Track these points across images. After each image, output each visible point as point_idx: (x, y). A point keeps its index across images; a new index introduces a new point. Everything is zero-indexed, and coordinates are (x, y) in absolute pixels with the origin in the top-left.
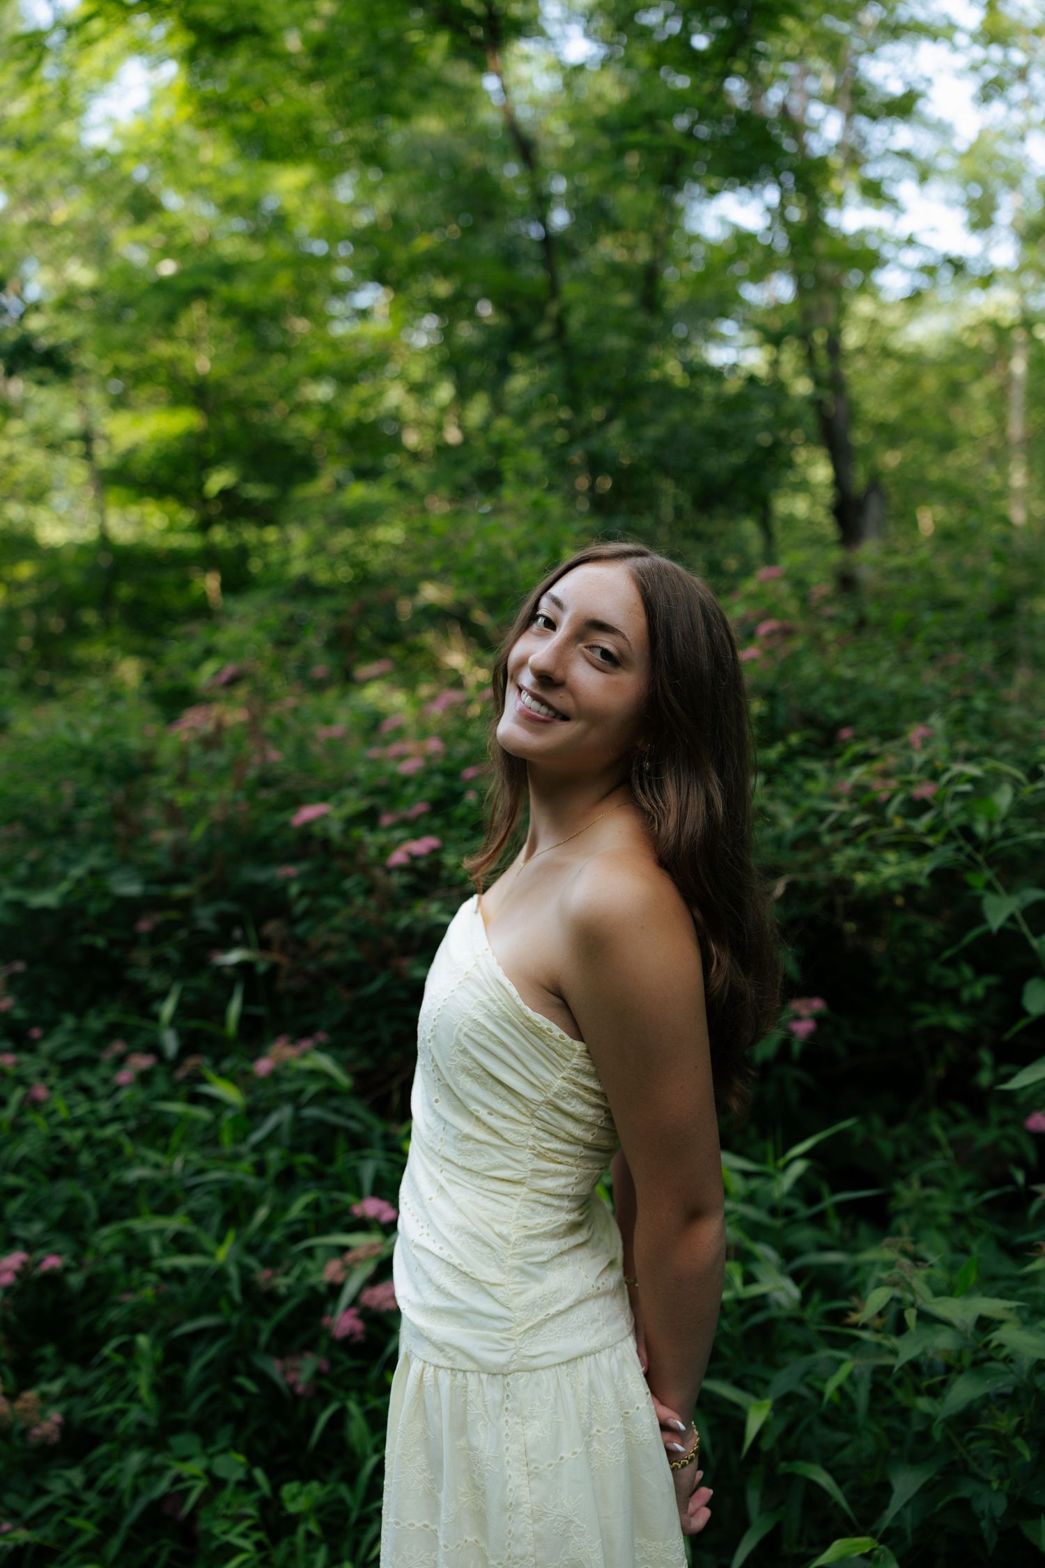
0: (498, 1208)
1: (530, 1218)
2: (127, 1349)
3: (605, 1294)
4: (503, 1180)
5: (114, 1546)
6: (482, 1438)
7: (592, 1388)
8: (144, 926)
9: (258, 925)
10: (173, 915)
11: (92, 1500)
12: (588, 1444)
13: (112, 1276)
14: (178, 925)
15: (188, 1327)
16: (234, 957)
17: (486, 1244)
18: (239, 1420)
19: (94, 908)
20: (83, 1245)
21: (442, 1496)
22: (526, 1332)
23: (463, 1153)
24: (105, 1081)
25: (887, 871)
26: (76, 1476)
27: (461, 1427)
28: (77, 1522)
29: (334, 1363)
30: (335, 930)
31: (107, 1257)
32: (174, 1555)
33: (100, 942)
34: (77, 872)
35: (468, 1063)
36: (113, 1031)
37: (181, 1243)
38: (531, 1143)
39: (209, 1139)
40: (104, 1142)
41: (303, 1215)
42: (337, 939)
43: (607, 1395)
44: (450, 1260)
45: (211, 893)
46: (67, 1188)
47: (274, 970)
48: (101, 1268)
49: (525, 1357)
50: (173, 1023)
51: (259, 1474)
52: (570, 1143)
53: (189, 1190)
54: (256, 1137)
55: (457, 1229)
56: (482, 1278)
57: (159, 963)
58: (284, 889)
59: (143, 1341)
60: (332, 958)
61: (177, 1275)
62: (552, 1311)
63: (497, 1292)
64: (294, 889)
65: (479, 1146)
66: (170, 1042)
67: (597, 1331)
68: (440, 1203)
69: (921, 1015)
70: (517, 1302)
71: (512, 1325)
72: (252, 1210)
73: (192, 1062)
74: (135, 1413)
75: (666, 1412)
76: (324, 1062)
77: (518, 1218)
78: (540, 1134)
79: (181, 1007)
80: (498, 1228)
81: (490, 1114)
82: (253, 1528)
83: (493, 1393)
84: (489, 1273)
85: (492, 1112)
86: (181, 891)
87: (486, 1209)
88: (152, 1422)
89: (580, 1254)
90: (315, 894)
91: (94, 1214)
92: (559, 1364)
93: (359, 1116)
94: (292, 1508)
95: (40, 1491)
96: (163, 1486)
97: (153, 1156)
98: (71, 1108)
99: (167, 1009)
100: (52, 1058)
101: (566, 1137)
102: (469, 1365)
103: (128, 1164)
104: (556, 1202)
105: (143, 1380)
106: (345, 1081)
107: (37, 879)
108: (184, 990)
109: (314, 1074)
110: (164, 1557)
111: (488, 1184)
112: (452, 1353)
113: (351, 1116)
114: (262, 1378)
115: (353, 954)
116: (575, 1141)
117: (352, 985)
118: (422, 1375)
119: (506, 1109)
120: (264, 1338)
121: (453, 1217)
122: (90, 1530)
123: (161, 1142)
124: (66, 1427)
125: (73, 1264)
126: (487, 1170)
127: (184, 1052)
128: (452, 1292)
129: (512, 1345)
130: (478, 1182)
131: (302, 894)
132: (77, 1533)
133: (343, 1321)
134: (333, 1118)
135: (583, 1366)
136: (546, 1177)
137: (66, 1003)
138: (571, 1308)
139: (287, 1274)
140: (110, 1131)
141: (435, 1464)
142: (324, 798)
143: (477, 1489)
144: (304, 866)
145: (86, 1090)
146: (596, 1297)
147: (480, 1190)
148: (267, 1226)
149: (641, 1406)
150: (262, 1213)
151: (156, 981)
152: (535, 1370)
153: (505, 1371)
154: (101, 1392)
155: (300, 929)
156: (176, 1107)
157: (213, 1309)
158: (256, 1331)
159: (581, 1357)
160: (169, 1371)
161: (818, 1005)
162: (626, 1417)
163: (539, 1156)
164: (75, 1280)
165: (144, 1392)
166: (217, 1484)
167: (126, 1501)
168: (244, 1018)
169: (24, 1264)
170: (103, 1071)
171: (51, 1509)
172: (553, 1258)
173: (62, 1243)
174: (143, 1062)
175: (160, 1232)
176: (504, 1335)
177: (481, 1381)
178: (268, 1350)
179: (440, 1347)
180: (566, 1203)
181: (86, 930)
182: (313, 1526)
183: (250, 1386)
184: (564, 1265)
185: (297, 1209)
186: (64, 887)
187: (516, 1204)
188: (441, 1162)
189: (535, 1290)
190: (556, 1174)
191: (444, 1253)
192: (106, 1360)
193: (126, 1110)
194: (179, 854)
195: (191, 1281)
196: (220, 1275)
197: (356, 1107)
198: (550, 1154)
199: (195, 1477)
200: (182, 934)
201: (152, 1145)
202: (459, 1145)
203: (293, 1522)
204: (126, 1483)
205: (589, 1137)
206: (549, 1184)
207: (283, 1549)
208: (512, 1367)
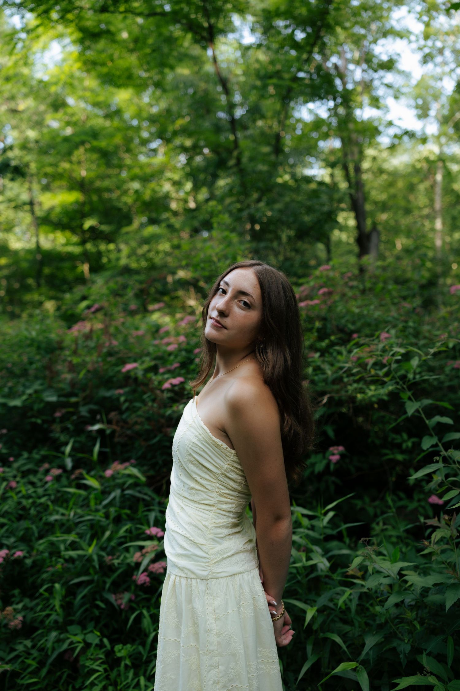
0: (204, 515)
1: (216, 520)
2: (50, 590)
3: (247, 551)
4: (206, 504)
5: (44, 672)
6: (198, 605)
7: (241, 586)
8: (58, 414)
9: (107, 415)
10: (71, 410)
11: (35, 653)
12: (239, 608)
13: (44, 560)
14: (73, 414)
15: (76, 581)
16: (97, 427)
17: (199, 529)
18: (97, 620)
19: (36, 407)
20: (32, 548)
21: (182, 627)
22: (215, 563)
23: (191, 494)
24: (41, 480)
25: (370, 393)
26: (28, 643)
27: (190, 601)
28: (29, 661)
29: (137, 596)
30: (140, 416)
31: (42, 552)
32: (68, 676)
33: (39, 421)
34: (29, 391)
35: (192, 459)
36: (44, 459)
37: (73, 546)
38: (217, 490)
39: (85, 504)
40: (41, 504)
41: (124, 534)
42: (139, 420)
43: (247, 589)
44: (186, 535)
45: (88, 400)
46: (25, 524)
47: (113, 432)
48: (39, 557)
49: (214, 573)
50: (70, 455)
51: (105, 641)
52: (232, 491)
53: (77, 524)
54: (105, 502)
55: (188, 524)
56: (198, 542)
57: (64, 430)
58: (118, 399)
59: (57, 586)
60: (138, 428)
61: (71, 560)
62: (225, 556)
63: (204, 548)
64: (122, 399)
65: (197, 492)
66: (69, 463)
67: (243, 565)
68: (182, 514)
69: (386, 454)
70: (211, 552)
71: (209, 560)
72: (103, 533)
73: (77, 472)
74: (53, 617)
75: (270, 598)
76: (135, 471)
77: (212, 520)
78: (221, 486)
79: (73, 449)
80: (204, 523)
81: (201, 479)
82: (102, 663)
83: (202, 586)
84: (201, 541)
85: (202, 478)
86: (73, 400)
87: (199, 516)
88: (61, 620)
89: (237, 536)
90: (131, 402)
91: (36, 535)
92: (228, 576)
93: (148, 493)
94: (119, 655)
95: (12, 650)
96: (65, 646)
97: (62, 510)
98: (27, 490)
99: (68, 449)
100: (18, 469)
101: (231, 488)
102: (193, 576)
103: (51, 514)
104: (227, 514)
105: (57, 603)
106: (143, 479)
107: (12, 394)
108: (74, 442)
109: (129, 476)
110: (64, 677)
111: (200, 506)
112: (186, 571)
113: (146, 494)
114: (107, 602)
115: (147, 427)
116: (234, 490)
117: (146, 440)
118: (175, 581)
119: (207, 477)
120: (108, 586)
121: (188, 519)
122: (34, 664)
123: (65, 505)
124: (24, 622)
125: (27, 555)
126: (200, 501)
127: (74, 468)
128: (186, 548)
129: (209, 568)
130: (197, 505)
131: (126, 401)
132: (29, 665)
133: (141, 578)
134: (138, 495)
135: (238, 577)
136: (223, 504)
137: (24, 447)
138: (233, 555)
139: (118, 558)
140: (43, 500)
141: (179, 615)
142: (135, 361)
143: (196, 624)
144: (127, 389)
145: (33, 484)
146: (243, 552)
147: (197, 509)
148: (110, 539)
149: (260, 595)
150: (108, 534)
151: (63, 438)
152: (218, 578)
153: (206, 578)
154: (39, 608)
155: (124, 416)
156: (72, 490)
157: (87, 573)
158: (105, 582)
159: (237, 574)
160: (68, 599)
161: (341, 448)
162: (254, 599)
163: (220, 495)
164: (28, 562)
165: (57, 607)
166: (88, 645)
167: (49, 653)
168: (100, 453)
169: (7, 554)
170: (39, 476)
171: (18, 657)
172: (226, 536)
173: (23, 546)
174: (56, 472)
175: (64, 541)
176: (207, 564)
177: (197, 582)
178: (109, 590)
179: (181, 569)
180: (231, 515)
181: (33, 416)
182: (128, 662)
183: (102, 605)
184: (230, 539)
185: (122, 532)
186: (24, 397)
187: (211, 514)
188: (183, 498)
189: (218, 548)
190: (227, 503)
191: (183, 533)
192: (41, 594)
193: (50, 492)
194: (73, 384)
195: (77, 563)
196: (90, 560)
197: (147, 490)
198: (225, 495)
199: (79, 642)
200: (75, 418)
201: (61, 506)
202: (189, 491)
203: (120, 660)
204: (49, 645)
205: (240, 488)
206: (225, 507)
207: (115, 673)
208: (209, 577)
